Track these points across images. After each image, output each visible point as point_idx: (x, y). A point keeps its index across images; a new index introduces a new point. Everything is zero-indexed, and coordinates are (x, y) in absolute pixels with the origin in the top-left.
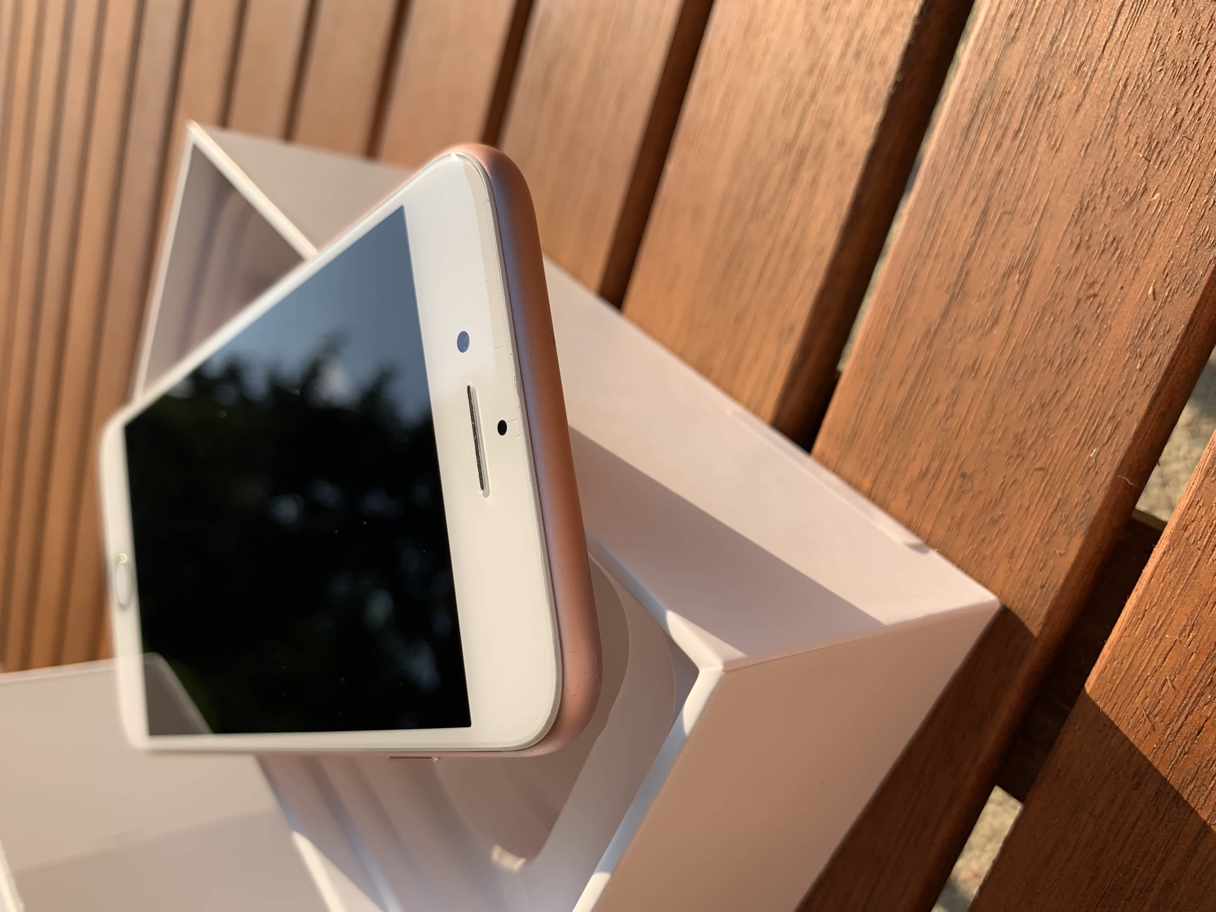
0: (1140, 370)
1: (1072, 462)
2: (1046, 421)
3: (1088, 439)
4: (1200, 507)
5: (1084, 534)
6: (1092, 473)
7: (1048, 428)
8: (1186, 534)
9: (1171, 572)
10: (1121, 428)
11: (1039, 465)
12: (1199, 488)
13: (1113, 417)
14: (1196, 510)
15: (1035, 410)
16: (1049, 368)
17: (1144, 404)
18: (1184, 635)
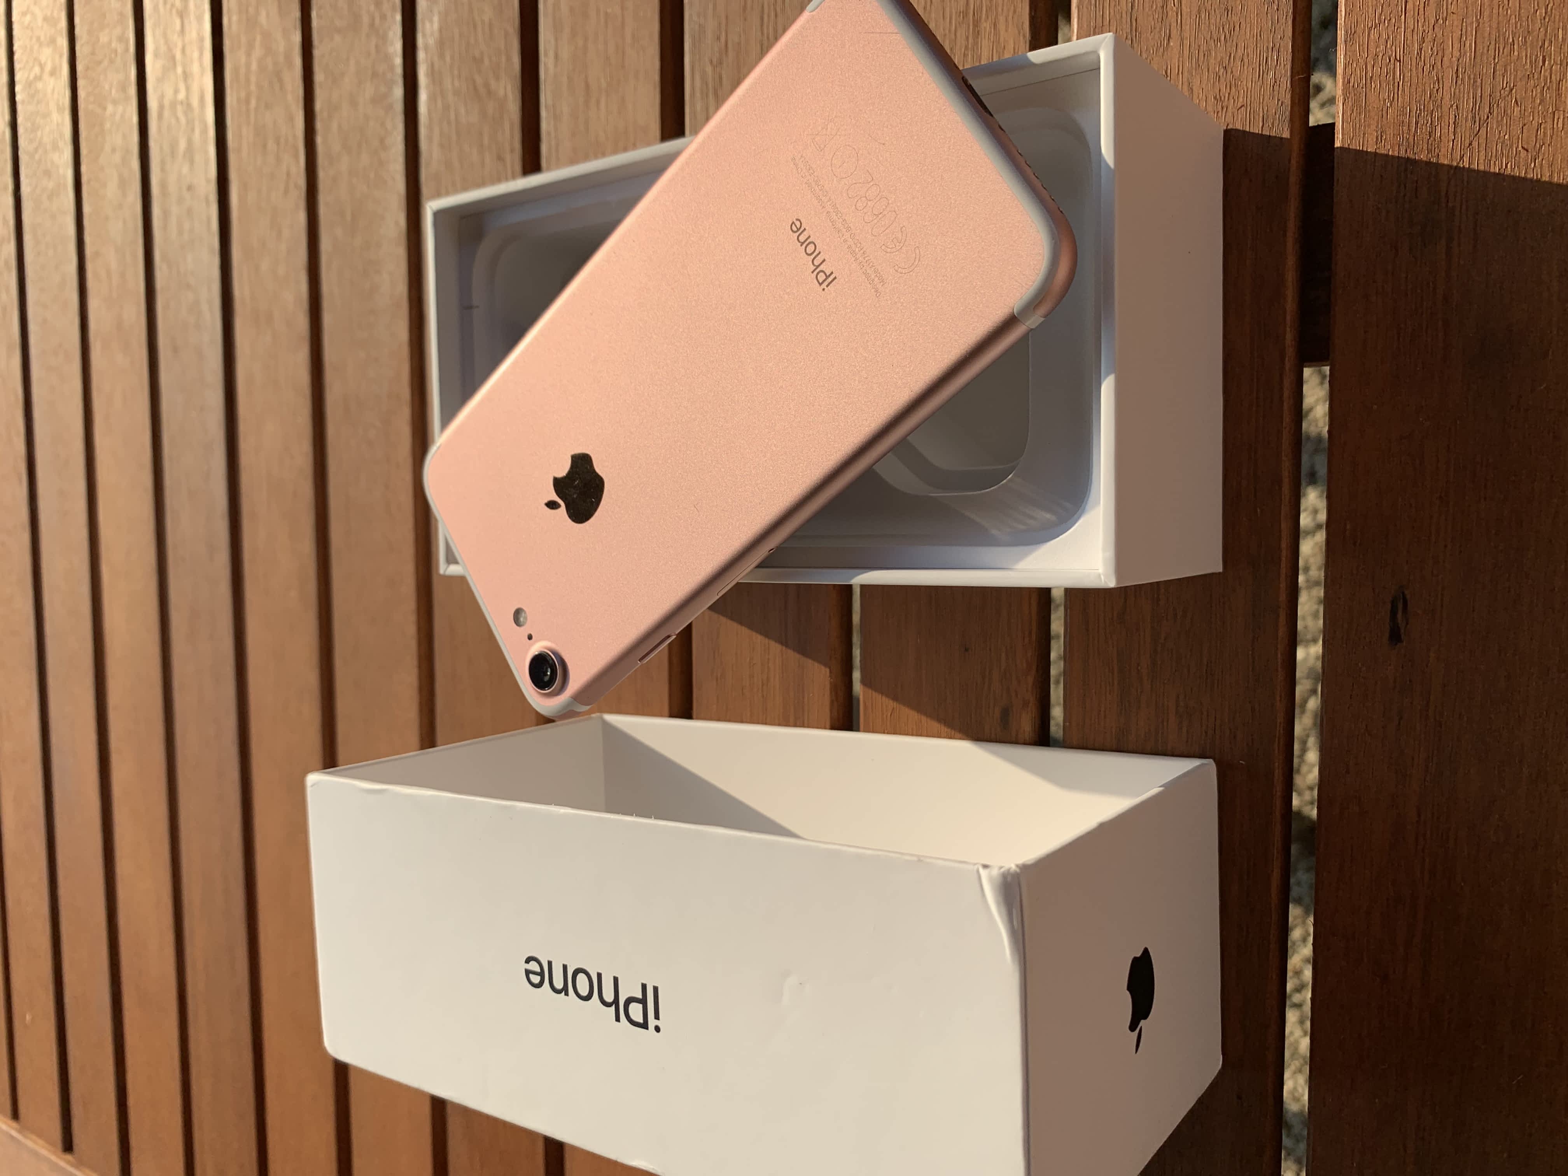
0: (1278, 10)
1: (1260, 90)
2: (1232, 75)
3: (1264, 70)
4: (1352, 64)
5: (1288, 126)
6: (1276, 88)
7: (1235, 80)
8: (1351, 84)
9: (1353, 112)
10: (1282, 49)
11: (1240, 105)
12: (1346, 53)
13: (1274, 45)
14: (1350, 67)
15: (1221, 74)
16: (1219, 43)
17: (1289, 27)
18: (1379, 143)
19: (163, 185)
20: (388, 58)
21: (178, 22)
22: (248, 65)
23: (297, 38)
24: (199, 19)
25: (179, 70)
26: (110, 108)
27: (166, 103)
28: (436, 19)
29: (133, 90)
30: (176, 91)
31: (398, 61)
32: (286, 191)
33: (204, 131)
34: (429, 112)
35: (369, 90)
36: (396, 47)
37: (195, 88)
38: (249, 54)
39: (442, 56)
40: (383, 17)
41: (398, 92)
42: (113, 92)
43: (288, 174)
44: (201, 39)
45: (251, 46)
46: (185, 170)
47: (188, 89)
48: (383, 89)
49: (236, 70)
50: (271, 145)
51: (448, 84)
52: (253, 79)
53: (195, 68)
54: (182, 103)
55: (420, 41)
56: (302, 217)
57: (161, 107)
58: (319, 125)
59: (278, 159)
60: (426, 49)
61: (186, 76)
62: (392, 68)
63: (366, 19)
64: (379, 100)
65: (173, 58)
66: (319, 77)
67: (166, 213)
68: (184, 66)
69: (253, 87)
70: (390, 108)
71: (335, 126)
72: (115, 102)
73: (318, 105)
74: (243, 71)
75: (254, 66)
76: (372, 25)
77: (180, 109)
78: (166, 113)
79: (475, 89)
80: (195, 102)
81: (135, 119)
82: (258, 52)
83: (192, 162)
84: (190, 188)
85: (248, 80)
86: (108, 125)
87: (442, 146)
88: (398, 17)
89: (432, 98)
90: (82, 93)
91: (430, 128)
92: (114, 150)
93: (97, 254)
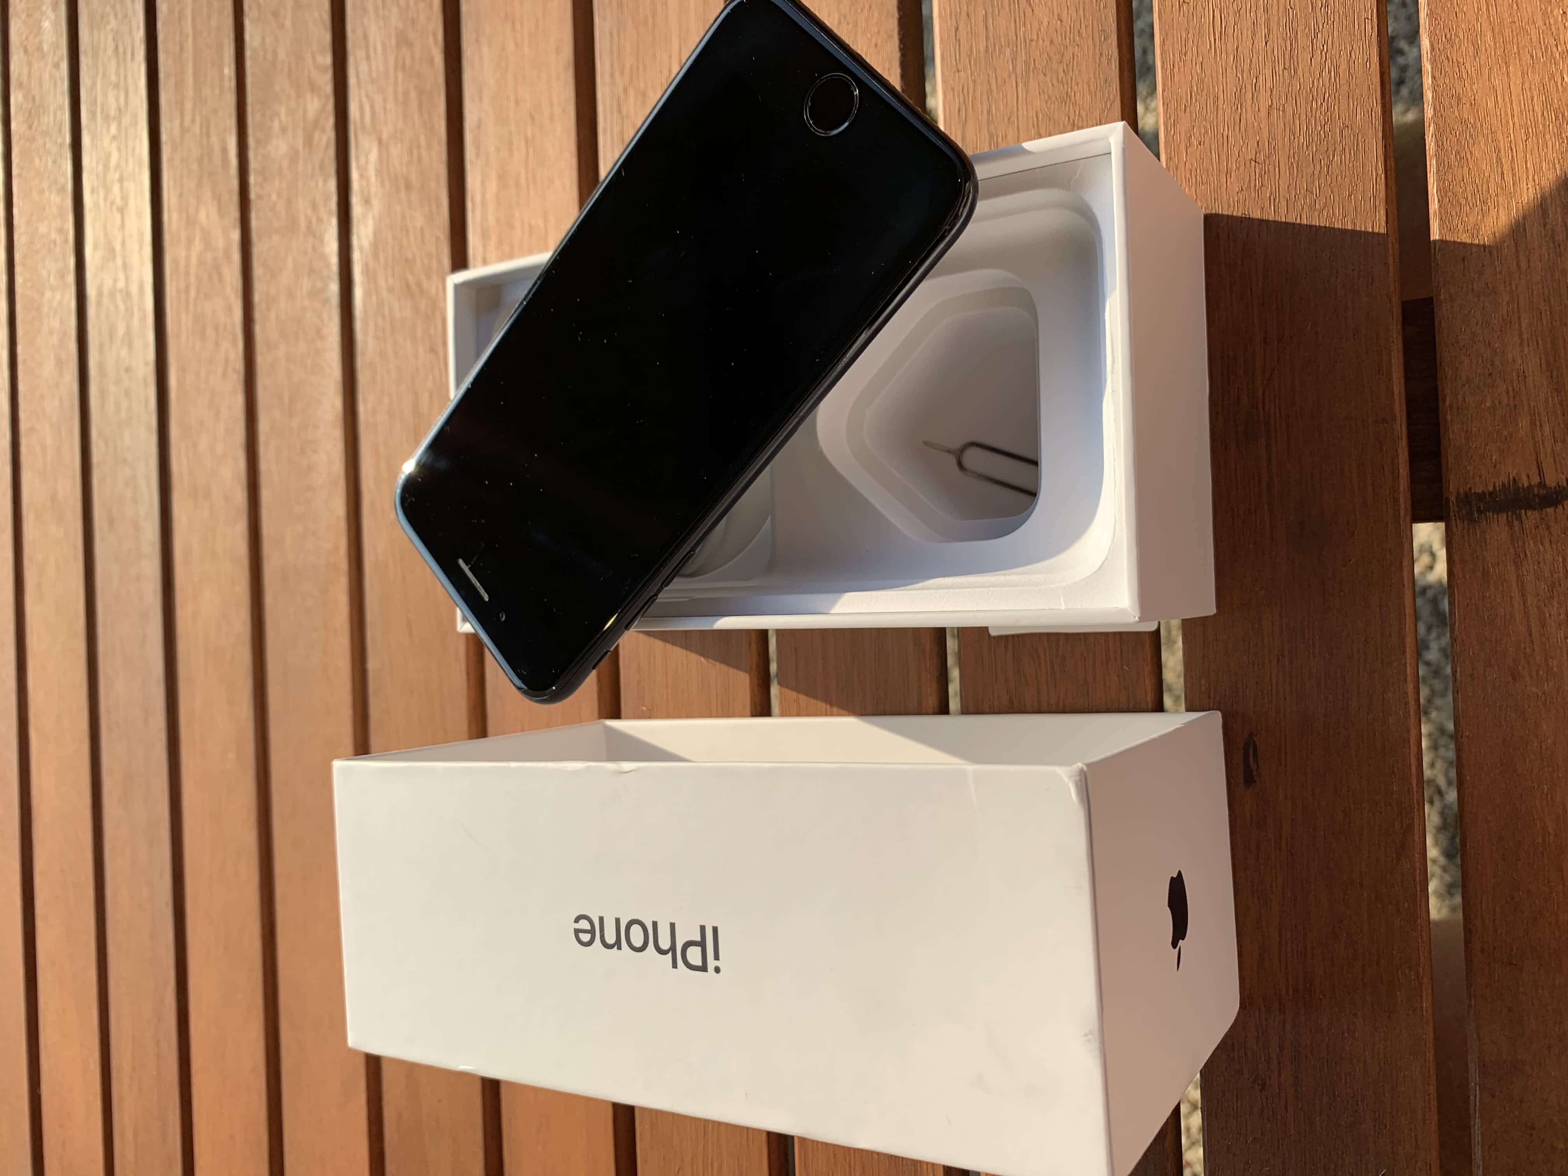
19: (101, 366)
20: (323, 257)
21: (118, 218)
22: (188, 258)
23: (236, 235)
24: (139, 215)
25: (119, 261)
26: (48, 294)
27: (106, 291)
28: (370, 223)
29: (71, 278)
30: (115, 281)
31: (334, 260)
32: (225, 375)
33: (143, 318)
34: (365, 306)
35: (306, 284)
36: (332, 246)
37: (135, 277)
38: (188, 248)
39: (376, 256)
40: (320, 220)
41: (334, 288)
42: (52, 278)
43: (227, 360)
44: (141, 234)
45: (190, 242)
46: (124, 352)
47: (127, 279)
48: (319, 284)
49: (176, 262)
50: (210, 333)
51: (382, 282)
52: (193, 271)
53: (135, 259)
54: (121, 291)
55: (355, 241)
56: (239, 400)
57: (100, 295)
58: (258, 315)
59: (217, 344)
60: (361, 249)
61: (126, 267)
62: (328, 266)
63: (303, 223)
64: (316, 294)
65: (112, 251)
66: (258, 271)
67: (103, 393)
68: (124, 258)
69: (192, 279)
70: (326, 301)
71: (273, 316)
72: (53, 289)
73: (257, 297)
74: (182, 263)
75: (194, 261)
76: (309, 227)
77: (118, 296)
78: (106, 300)
79: (408, 286)
80: (134, 289)
81: (73, 304)
82: (198, 246)
83: (130, 345)
84: (128, 370)
85: (187, 273)
86: (45, 309)
87: (377, 338)
88: (334, 221)
89: (367, 294)
90: (19, 280)
91: (365, 322)
92: (51, 332)
93: (32, 429)
